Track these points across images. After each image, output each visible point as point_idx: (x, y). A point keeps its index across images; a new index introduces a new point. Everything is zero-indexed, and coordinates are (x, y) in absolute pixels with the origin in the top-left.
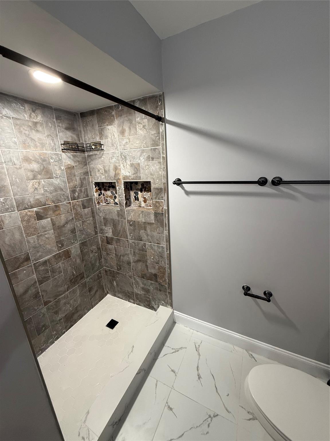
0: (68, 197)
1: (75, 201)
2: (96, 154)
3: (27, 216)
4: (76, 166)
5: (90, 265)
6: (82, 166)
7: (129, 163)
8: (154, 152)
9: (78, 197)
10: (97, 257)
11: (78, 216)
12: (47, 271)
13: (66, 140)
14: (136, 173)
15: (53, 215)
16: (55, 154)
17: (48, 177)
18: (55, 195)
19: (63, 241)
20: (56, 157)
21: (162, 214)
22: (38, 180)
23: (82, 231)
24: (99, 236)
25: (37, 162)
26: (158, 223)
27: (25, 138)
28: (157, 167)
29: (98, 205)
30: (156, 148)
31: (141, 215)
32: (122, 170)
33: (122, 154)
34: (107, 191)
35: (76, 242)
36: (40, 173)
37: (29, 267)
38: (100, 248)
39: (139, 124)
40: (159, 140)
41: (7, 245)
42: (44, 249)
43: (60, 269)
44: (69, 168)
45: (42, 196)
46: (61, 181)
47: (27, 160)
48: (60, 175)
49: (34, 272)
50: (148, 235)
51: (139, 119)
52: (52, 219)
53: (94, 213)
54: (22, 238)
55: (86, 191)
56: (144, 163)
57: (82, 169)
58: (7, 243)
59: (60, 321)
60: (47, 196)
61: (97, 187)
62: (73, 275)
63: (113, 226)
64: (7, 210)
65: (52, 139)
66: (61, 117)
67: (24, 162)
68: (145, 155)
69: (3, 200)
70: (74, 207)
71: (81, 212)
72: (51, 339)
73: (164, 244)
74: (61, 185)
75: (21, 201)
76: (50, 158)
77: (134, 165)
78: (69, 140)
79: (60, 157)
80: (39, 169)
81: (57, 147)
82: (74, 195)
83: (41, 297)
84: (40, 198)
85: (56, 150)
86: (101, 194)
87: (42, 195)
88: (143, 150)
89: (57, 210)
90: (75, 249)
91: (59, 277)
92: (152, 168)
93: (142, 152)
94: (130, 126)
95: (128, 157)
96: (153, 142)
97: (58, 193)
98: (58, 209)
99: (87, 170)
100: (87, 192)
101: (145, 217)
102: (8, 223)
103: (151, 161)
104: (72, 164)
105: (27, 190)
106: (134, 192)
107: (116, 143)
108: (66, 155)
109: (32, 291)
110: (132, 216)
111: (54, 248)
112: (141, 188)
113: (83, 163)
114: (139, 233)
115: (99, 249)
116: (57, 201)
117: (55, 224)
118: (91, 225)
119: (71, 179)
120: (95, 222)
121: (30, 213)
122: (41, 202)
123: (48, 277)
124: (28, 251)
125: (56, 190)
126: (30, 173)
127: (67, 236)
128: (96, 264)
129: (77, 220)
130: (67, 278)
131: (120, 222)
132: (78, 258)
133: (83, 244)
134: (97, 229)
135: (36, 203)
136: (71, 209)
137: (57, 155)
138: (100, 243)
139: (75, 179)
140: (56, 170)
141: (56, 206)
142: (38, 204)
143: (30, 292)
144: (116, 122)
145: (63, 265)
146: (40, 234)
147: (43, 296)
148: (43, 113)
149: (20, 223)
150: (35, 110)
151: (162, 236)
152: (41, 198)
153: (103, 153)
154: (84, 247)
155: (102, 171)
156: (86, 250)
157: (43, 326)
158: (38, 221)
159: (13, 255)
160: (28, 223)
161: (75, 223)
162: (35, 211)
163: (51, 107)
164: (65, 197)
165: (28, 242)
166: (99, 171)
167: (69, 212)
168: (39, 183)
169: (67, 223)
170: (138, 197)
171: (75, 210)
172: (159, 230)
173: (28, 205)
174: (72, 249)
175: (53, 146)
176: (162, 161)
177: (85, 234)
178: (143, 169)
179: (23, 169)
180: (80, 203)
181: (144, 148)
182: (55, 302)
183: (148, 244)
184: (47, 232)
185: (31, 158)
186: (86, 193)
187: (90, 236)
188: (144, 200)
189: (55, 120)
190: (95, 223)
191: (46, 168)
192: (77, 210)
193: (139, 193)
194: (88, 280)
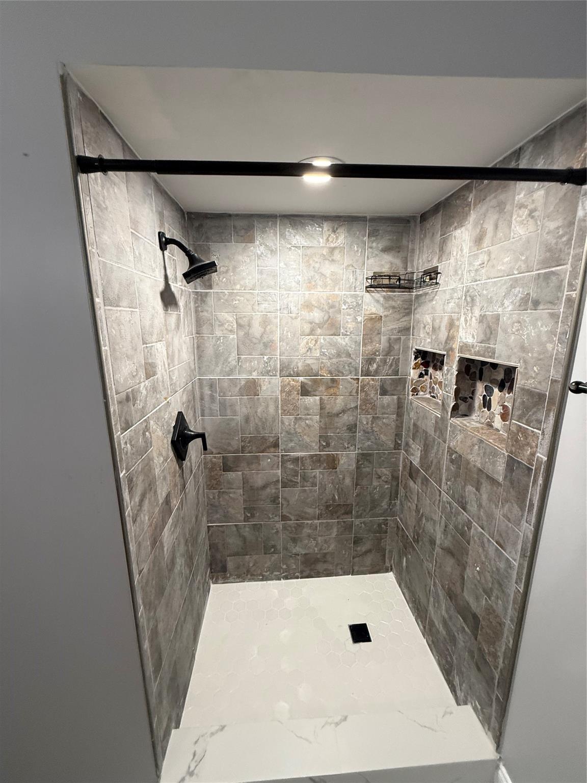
0: (356, 369)
1: (368, 379)
2: (428, 293)
3: (289, 386)
4: (386, 316)
5: (368, 498)
6: (399, 316)
7: (477, 313)
8: (544, 284)
9: (376, 373)
10: (387, 491)
11: (367, 405)
12: (296, 473)
13: (377, 270)
14: (487, 340)
15: (325, 394)
16: (352, 296)
17: (332, 333)
18: (336, 363)
19: (331, 439)
20: (353, 300)
21: (529, 472)
22: (316, 337)
23: (368, 433)
24: (402, 454)
25: (321, 309)
26: (511, 490)
27: (312, 273)
28: (544, 329)
29: (412, 395)
30: (552, 272)
31: (477, 447)
32: (461, 330)
33: (468, 291)
34: (437, 370)
35: (352, 448)
36: (320, 326)
37: (275, 456)
38: (399, 477)
39: (520, 208)
40: (566, 244)
41: (259, 417)
42: (300, 441)
43: (316, 480)
44: (371, 319)
45: (315, 361)
46: (351, 341)
47: (308, 306)
48: (352, 330)
49: (280, 466)
50: (480, 506)
51: (522, 195)
52: (321, 399)
53: (402, 407)
54: (276, 415)
55: (396, 363)
56: (511, 314)
57: (398, 322)
58: (259, 414)
59: (296, 556)
60: (322, 363)
61: (420, 359)
62: (334, 499)
63: (424, 446)
64: (268, 373)
65: (353, 271)
66: (378, 230)
67: (302, 309)
68: (519, 292)
69: (267, 359)
70: (363, 387)
71: (376, 399)
72: (278, 572)
73: (514, 557)
74: (350, 347)
75: (287, 364)
76: (342, 303)
77: (486, 318)
78: (386, 270)
79: (359, 300)
80: (322, 320)
81: (359, 283)
82: (369, 368)
83: (280, 505)
84: (312, 364)
85: (355, 288)
86: (427, 374)
87: (317, 359)
88: (516, 280)
89: (333, 387)
90: (347, 459)
91: (311, 491)
92: (528, 329)
93: (511, 285)
94: (498, 219)
95: (478, 300)
96: (548, 254)
97: (341, 359)
98: (334, 385)
99: (409, 325)
100: (397, 365)
101: (484, 456)
102: (265, 390)
103: (531, 310)
104: (378, 313)
105: (297, 350)
106: (485, 386)
107: (463, 266)
108: (372, 296)
109: (271, 490)
110: (457, 441)
111: (314, 444)
112: (502, 380)
113: (402, 311)
114: (464, 487)
115: (395, 478)
116: (337, 373)
117: (325, 408)
118: (389, 427)
119: (371, 339)
120: (400, 425)
121: (293, 383)
122: (312, 369)
123: (295, 482)
124: (279, 435)
125: (339, 355)
126: (307, 326)
127: (338, 433)
128: (382, 503)
129: (364, 412)
130: (322, 499)
131: (436, 443)
132: (348, 475)
133: (364, 457)
134: (401, 440)
135: (305, 370)
136: (357, 390)
137: (356, 297)
138: (401, 468)
139: (377, 339)
140: (347, 322)
141: (333, 381)
142: (308, 372)
143: (268, 490)
144: (473, 217)
145: (321, 476)
146: (300, 416)
147: (282, 505)
148: (349, 231)
149: (278, 393)
150: (337, 229)
151: (514, 530)
152: (314, 363)
153: (437, 291)
154: (365, 463)
155: (429, 328)
156: (368, 469)
157: (274, 546)
158: (302, 397)
159: (261, 433)
160: (288, 397)
161: (359, 416)
162: (301, 381)
163: (365, 217)
164: (352, 369)
165: (283, 423)
166: (425, 327)
167: (352, 394)
168: (316, 341)
169: (344, 411)
170: (490, 399)
171: (364, 394)
172: (510, 510)
173: (293, 371)
174: (342, 456)
175: (352, 283)
176: (562, 310)
177: (374, 440)
178: (505, 331)
179: (299, 319)
180: (377, 383)
181: (519, 274)
182: (296, 524)
183: (476, 529)
184: (310, 416)
185: (314, 303)
186: (393, 367)
187: (382, 448)
188: (502, 411)
189: (366, 238)
190: (399, 427)
191: (332, 319)
192: (367, 395)
193: (496, 390)
194: (357, 522)
